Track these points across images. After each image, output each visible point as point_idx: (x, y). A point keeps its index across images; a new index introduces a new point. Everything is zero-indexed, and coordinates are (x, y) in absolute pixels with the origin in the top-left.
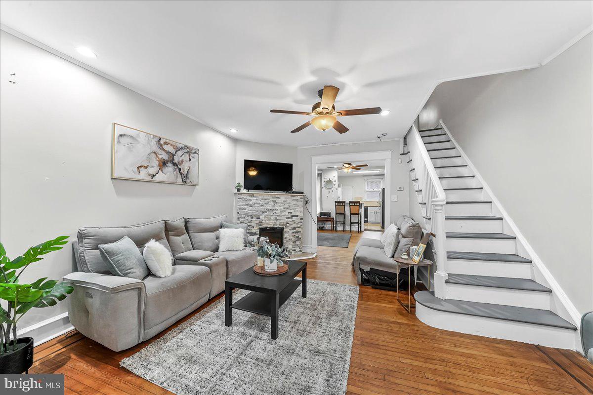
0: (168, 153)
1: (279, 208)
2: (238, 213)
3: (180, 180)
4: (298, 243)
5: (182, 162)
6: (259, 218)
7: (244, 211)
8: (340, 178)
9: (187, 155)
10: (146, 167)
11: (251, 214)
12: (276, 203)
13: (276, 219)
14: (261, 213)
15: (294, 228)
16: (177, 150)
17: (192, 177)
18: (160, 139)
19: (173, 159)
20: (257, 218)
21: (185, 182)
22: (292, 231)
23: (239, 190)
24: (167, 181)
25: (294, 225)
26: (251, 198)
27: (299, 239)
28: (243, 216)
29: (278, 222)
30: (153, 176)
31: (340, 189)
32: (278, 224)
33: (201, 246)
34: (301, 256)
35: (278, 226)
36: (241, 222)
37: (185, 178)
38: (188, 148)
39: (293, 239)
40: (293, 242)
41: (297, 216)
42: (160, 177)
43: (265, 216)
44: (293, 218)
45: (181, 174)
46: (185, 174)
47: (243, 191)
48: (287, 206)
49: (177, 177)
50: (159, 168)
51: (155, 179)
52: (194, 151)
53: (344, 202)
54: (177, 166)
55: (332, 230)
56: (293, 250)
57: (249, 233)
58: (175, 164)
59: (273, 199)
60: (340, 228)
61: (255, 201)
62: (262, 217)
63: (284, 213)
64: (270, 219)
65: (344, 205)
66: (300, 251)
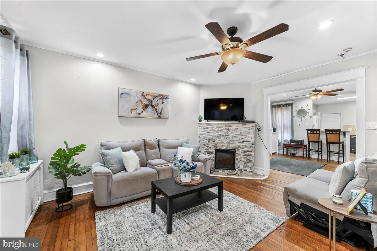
0: (148, 100)
1: (231, 135)
2: (199, 137)
3: (156, 116)
4: (249, 164)
5: (158, 104)
6: (215, 142)
7: (203, 135)
8: (316, 106)
9: (161, 101)
10: (135, 110)
11: (208, 138)
12: (229, 130)
13: (229, 143)
14: (216, 138)
15: (246, 152)
16: (155, 97)
17: (164, 114)
18: (144, 92)
19: (152, 103)
20: (213, 141)
21: (160, 117)
22: (243, 154)
23: (200, 121)
24: (147, 116)
25: (245, 149)
26: (209, 127)
27: (250, 161)
28: (203, 139)
29: (230, 145)
30: (140, 114)
31: (315, 117)
32: (231, 147)
33: (165, 157)
34: (251, 176)
35: (231, 148)
36: (201, 144)
37: (160, 115)
38: (161, 96)
39: (245, 160)
40: (245, 163)
41: (249, 141)
42: (144, 114)
43: (219, 140)
44: (244, 142)
45: (157, 112)
46: (160, 111)
47: (203, 121)
48: (238, 133)
49: (154, 114)
50: (143, 109)
51: (141, 115)
52: (166, 97)
53: (319, 130)
54: (154, 107)
55: (303, 157)
56: (245, 170)
57: (207, 152)
58: (153, 106)
59: (226, 127)
60: (314, 155)
61: (211, 129)
62: (217, 141)
63: (235, 139)
64: (223, 143)
65: (319, 134)
66: (252, 172)
